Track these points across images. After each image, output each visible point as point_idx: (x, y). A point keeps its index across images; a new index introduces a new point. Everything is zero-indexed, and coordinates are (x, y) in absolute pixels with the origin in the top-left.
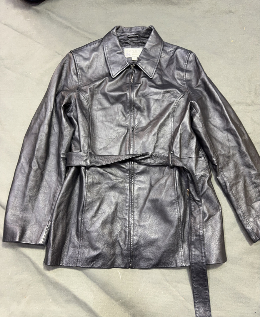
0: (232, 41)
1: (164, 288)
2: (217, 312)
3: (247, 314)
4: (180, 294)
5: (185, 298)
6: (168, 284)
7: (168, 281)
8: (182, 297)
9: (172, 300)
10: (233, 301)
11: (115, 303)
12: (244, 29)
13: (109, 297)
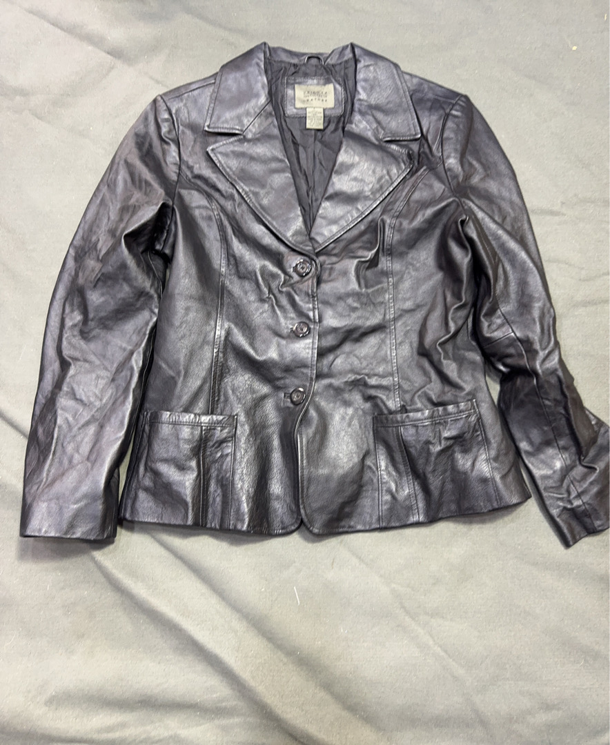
0: (574, 48)
1: (398, 626)
2: (520, 683)
3: (588, 690)
4: (434, 641)
5: (446, 652)
6: (407, 619)
7: (407, 612)
8: (439, 649)
9: (417, 655)
10: (556, 659)
11: (285, 660)
12: (604, 17)
13: (270, 645)
